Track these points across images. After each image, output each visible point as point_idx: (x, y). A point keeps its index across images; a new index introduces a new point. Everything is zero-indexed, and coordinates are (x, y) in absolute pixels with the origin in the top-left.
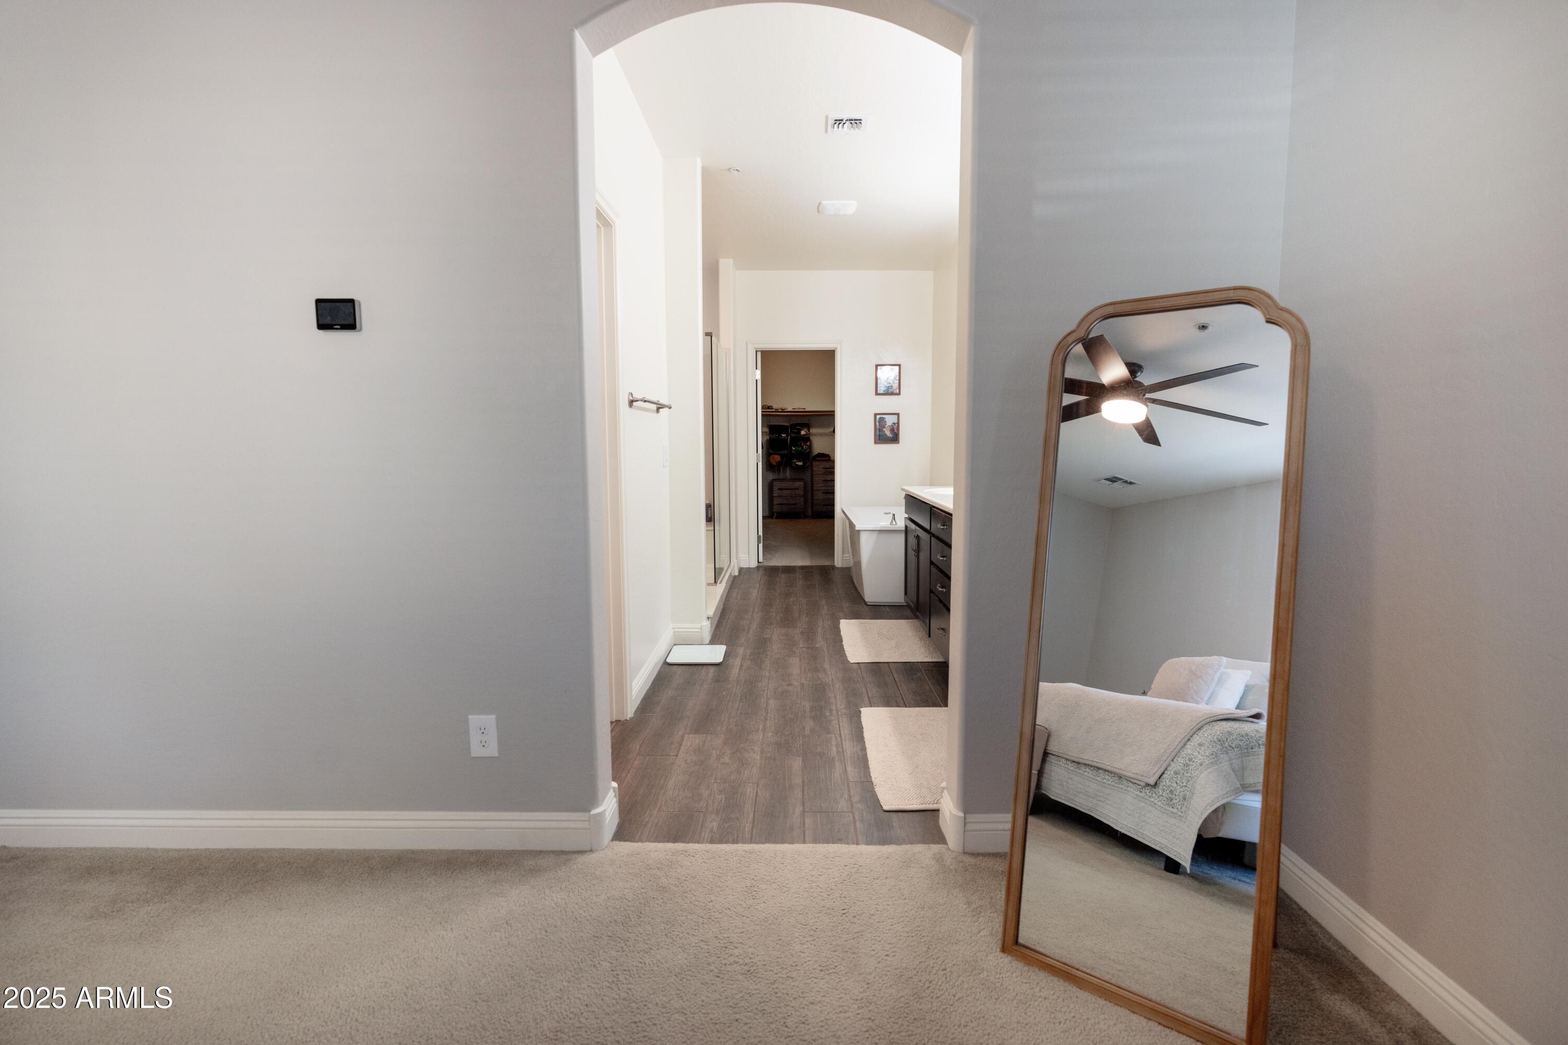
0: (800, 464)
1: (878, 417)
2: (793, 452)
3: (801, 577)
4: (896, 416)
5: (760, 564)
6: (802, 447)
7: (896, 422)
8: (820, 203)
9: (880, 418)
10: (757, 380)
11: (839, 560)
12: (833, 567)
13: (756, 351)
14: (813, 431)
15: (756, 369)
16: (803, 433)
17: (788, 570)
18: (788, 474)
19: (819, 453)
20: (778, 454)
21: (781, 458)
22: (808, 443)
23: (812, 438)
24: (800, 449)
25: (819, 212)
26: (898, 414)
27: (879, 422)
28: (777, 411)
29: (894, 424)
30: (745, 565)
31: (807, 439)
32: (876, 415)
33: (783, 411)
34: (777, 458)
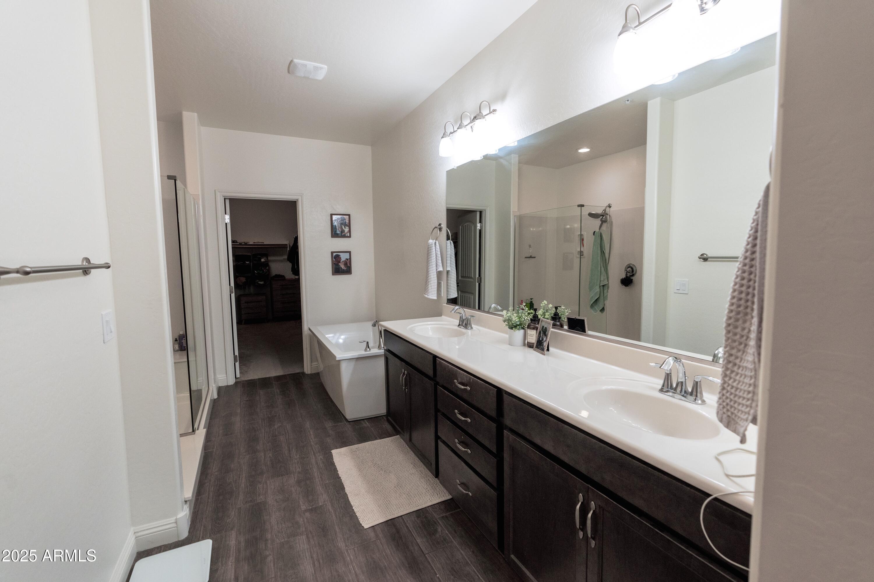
0: (262, 283)
1: (334, 254)
2: (256, 274)
3: (279, 392)
4: (348, 254)
5: (238, 380)
6: (263, 271)
7: (348, 258)
8: (292, 61)
9: (336, 255)
10: (226, 224)
11: (308, 368)
12: (303, 373)
13: (225, 199)
14: (270, 258)
15: (226, 214)
16: (263, 260)
17: (265, 383)
18: (252, 290)
19: (276, 275)
20: (243, 277)
21: (246, 280)
22: (267, 268)
23: (270, 264)
24: (261, 272)
25: (289, 72)
26: (350, 252)
27: (336, 258)
28: (240, 244)
29: (347, 259)
30: (223, 383)
31: (266, 265)
32: (332, 253)
33: (246, 244)
34: (243, 279)
